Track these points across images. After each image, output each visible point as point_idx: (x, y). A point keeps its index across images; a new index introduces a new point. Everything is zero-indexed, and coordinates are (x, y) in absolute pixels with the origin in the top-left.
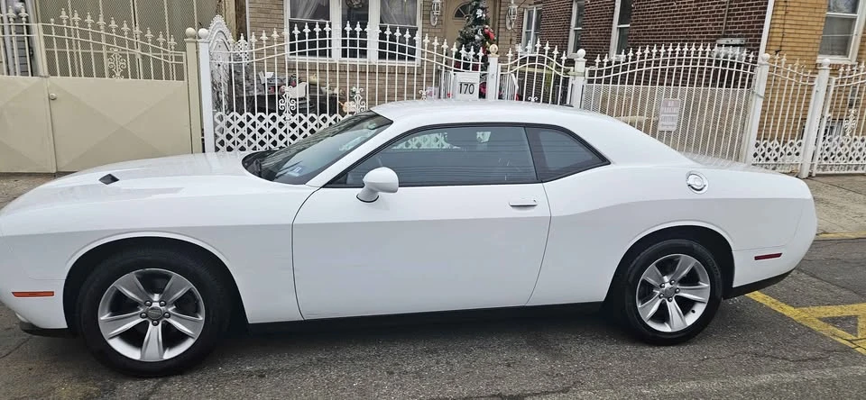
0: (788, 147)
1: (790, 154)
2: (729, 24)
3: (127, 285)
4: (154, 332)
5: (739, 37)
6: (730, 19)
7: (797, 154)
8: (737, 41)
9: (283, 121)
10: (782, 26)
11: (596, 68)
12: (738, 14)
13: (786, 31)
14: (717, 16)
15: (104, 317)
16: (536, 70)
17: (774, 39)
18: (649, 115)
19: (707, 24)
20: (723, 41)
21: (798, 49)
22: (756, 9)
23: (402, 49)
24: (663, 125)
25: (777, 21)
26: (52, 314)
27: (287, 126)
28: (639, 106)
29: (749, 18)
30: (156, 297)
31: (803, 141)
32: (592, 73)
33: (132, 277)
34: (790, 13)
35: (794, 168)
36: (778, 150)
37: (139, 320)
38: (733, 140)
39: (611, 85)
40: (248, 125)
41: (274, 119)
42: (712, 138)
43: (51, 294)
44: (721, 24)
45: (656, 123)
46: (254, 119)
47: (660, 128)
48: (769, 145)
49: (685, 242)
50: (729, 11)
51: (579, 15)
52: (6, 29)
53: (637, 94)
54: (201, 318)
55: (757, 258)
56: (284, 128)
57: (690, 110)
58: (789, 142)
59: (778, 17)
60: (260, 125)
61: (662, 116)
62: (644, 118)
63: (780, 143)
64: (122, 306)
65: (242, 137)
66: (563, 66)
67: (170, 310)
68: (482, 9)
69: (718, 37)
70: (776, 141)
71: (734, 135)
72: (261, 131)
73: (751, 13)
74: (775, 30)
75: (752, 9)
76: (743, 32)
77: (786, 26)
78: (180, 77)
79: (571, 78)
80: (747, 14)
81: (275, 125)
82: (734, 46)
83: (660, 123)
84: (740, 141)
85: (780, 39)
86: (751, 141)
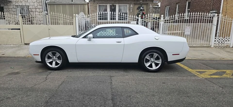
0: (226, 39)
1: (226, 41)
2: (213, 7)
3: (50, 54)
4: (54, 63)
5: (215, 10)
6: (213, 6)
7: (229, 41)
8: (214, 11)
10: (226, 7)
11: (166, 19)
12: (215, 4)
13: (227, 8)
14: (210, 5)
15: (46, 59)
17: (223, 10)
18: (182, 30)
19: (208, 8)
20: (211, 12)
21: (231, 13)
22: (219, 3)
23: (125, 18)
24: (186, 33)
25: (224, 6)
26: (39, 58)
28: (179, 29)
29: (218, 5)
30: (54, 57)
31: (230, 37)
33: (50, 53)
34: (228, 3)
35: (228, 45)
36: (222, 40)
37: (52, 60)
38: (208, 37)
39: (171, 23)
42: (201, 36)
43: (39, 55)
44: (211, 7)
45: (184, 33)
47: (185, 34)
48: (219, 38)
49: (155, 51)
50: (213, 4)
51: (178, 8)
52: (44, 16)
53: (178, 26)
54: (61, 61)
55: (173, 55)
57: (194, 30)
58: (226, 37)
59: (225, 4)
61: (186, 31)
62: (181, 31)
63: (223, 38)
64: (49, 58)
66: (157, 19)
67: (57, 59)
68: (142, 7)
69: (210, 11)
70: (221, 37)
71: (208, 36)
73: (218, 4)
74: (224, 8)
75: (218, 3)
76: (216, 9)
77: (227, 7)
78: (72, 24)
79: (160, 22)
80: (217, 4)
82: (214, 13)
83: (185, 33)
84: (210, 37)
85: (226, 10)
86: (213, 37)
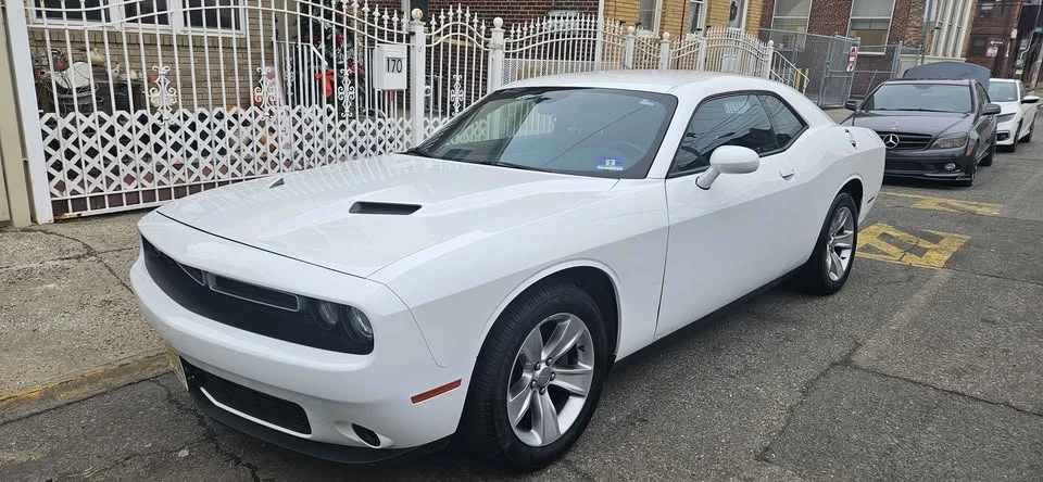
4: (545, 403)
5: (571, 9)
9: (158, 122)
11: (512, 41)
16: (459, 43)
20: (556, 14)
27: (165, 130)
30: (543, 358)
32: (508, 45)
37: (531, 392)
40: (101, 132)
41: (143, 120)
43: (458, 384)
46: (111, 121)
56: (160, 133)
60: (121, 131)
65: (92, 153)
66: (483, 37)
69: (549, 9)
72: (124, 140)
76: (575, 4)
79: (491, 51)
81: (146, 129)
